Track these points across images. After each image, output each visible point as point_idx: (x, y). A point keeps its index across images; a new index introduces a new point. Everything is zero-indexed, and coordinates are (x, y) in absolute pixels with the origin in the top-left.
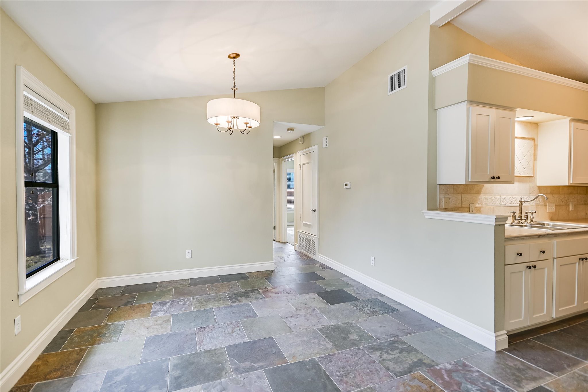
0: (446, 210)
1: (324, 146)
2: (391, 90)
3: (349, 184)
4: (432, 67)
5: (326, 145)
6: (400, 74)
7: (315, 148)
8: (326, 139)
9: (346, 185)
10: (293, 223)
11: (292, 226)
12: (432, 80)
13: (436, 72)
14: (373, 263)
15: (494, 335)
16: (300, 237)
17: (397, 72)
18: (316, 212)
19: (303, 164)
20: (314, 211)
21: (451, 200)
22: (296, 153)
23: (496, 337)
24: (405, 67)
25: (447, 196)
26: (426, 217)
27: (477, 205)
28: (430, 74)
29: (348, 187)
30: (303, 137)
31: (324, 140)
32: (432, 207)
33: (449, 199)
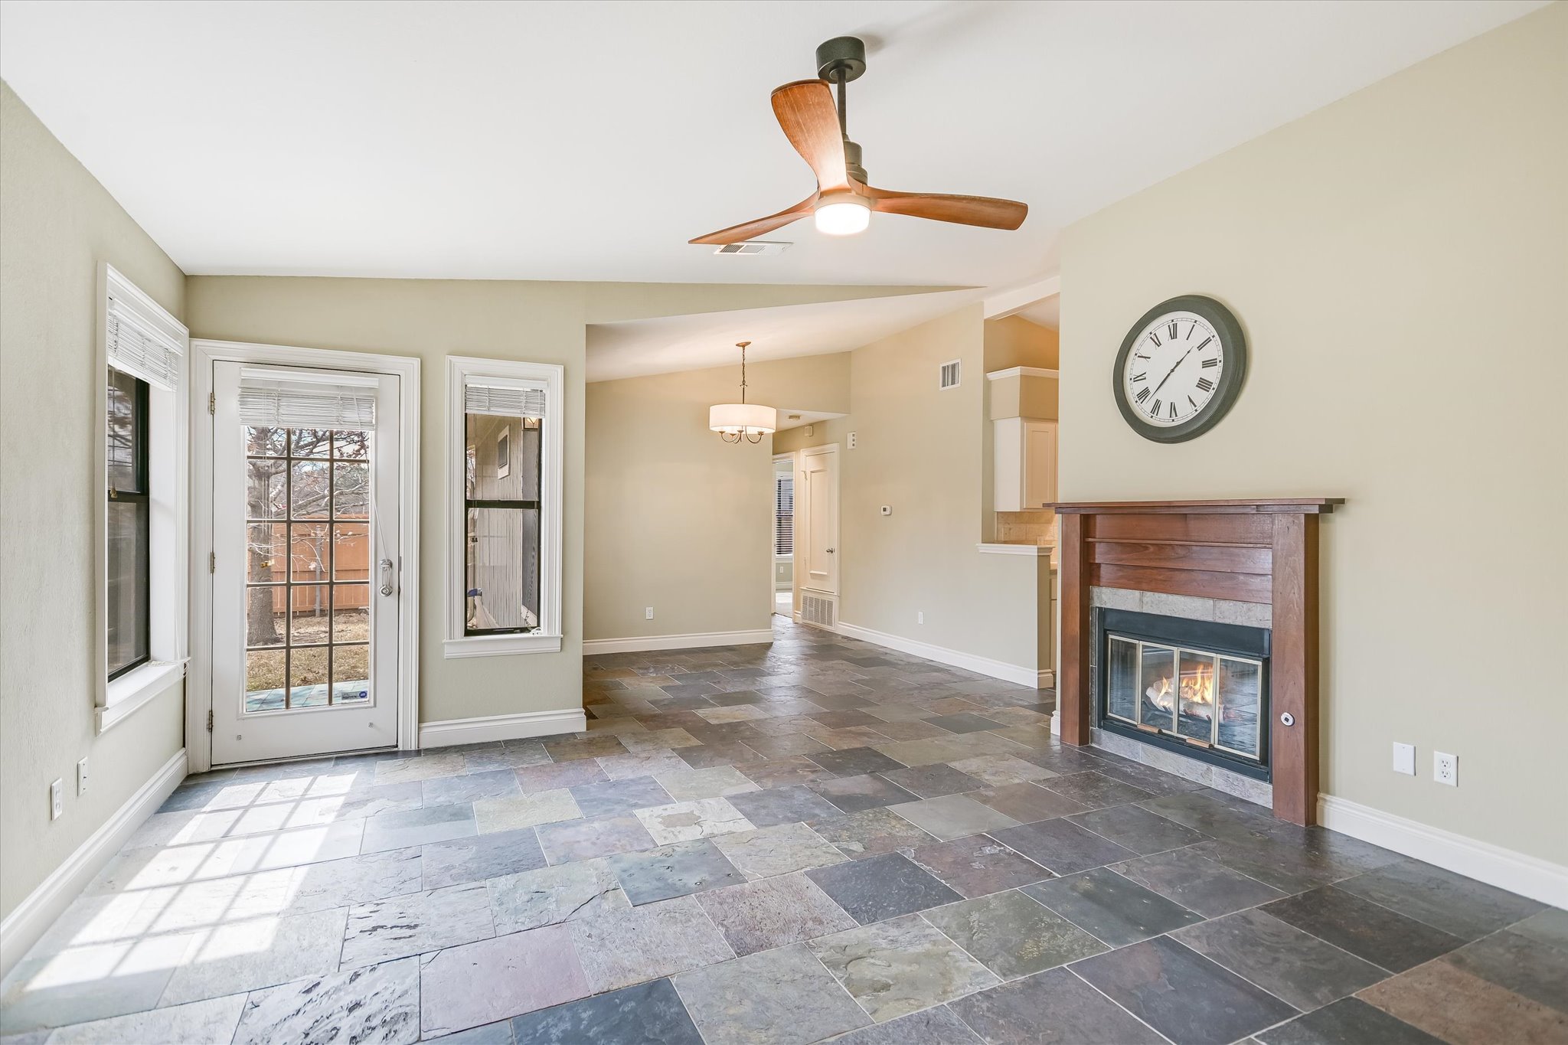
0: (1005, 542)
1: (850, 446)
2: (944, 385)
3: (888, 508)
4: (988, 369)
5: (853, 445)
6: (954, 366)
7: (834, 447)
8: (853, 435)
9: (885, 510)
10: (793, 584)
11: (789, 590)
12: (988, 385)
13: (992, 376)
14: (921, 621)
15: (1037, 672)
16: (805, 599)
17: (950, 363)
18: (836, 554)
19: (812, 472)
20: (832, 552)
21: (1012, 531)
22: (796, 450)
23: (1039, 674)
24: (959, 361)
25: (1007, 526)
26: (981, 551)
27: (1047, 538)
28: (985, 377)
29: (887, 513)
30: (811, 425)
31: (850, 437)
32: (988, 539)
33: (1010, 529)
